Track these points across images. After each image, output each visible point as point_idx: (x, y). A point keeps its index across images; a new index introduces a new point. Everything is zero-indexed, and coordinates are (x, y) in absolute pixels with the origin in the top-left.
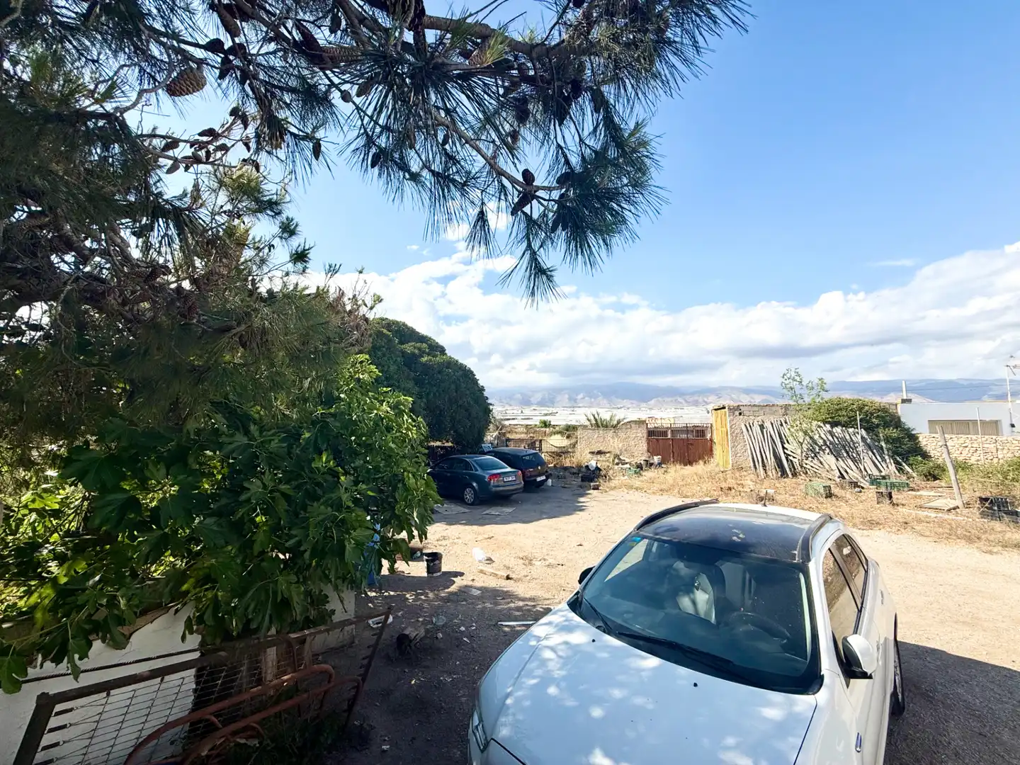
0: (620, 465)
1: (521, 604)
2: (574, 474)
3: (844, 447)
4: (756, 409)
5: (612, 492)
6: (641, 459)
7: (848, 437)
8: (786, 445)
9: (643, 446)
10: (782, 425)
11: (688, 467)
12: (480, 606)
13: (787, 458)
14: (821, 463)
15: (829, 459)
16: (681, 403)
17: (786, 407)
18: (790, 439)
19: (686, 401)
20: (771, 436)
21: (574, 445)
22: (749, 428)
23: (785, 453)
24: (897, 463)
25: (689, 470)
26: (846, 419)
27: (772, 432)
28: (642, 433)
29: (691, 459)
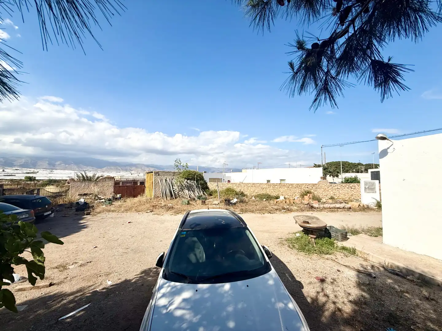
0: (98, 200)
1: (71, 297)
2: (68, 208)
3: (190, 187)
4: (164, 173)
5: (99, 215)
6: (110, 197)
7: (191, 184)
8: (174, 187)
9: (112, 190)
10: (172, 180)
11: (135, 199)
12: (31, 317)
13: (174, 192)
14: (184, 193)
15: (186, 191)
16: (119, 170)
17: (174, 173)
18: (175, 185)
19: (122, 169)
20: (169, 184)
21: (66, 191)
22: (161, 180)
23: (173, 190)
24: (203, 192)
25: (136, 200)
26: (191, 177)
27: (169, 182)
28: (111, 183)
29: (135, 195)
